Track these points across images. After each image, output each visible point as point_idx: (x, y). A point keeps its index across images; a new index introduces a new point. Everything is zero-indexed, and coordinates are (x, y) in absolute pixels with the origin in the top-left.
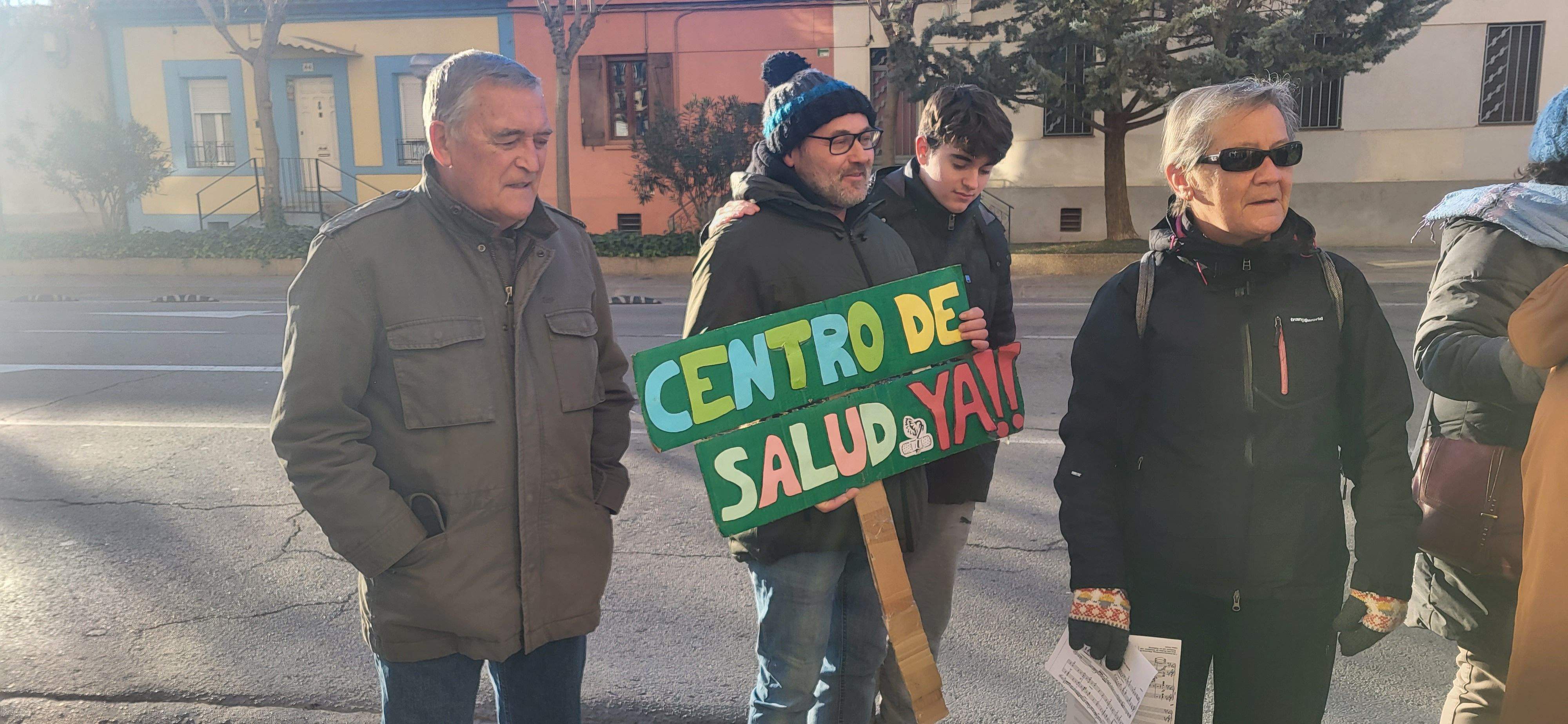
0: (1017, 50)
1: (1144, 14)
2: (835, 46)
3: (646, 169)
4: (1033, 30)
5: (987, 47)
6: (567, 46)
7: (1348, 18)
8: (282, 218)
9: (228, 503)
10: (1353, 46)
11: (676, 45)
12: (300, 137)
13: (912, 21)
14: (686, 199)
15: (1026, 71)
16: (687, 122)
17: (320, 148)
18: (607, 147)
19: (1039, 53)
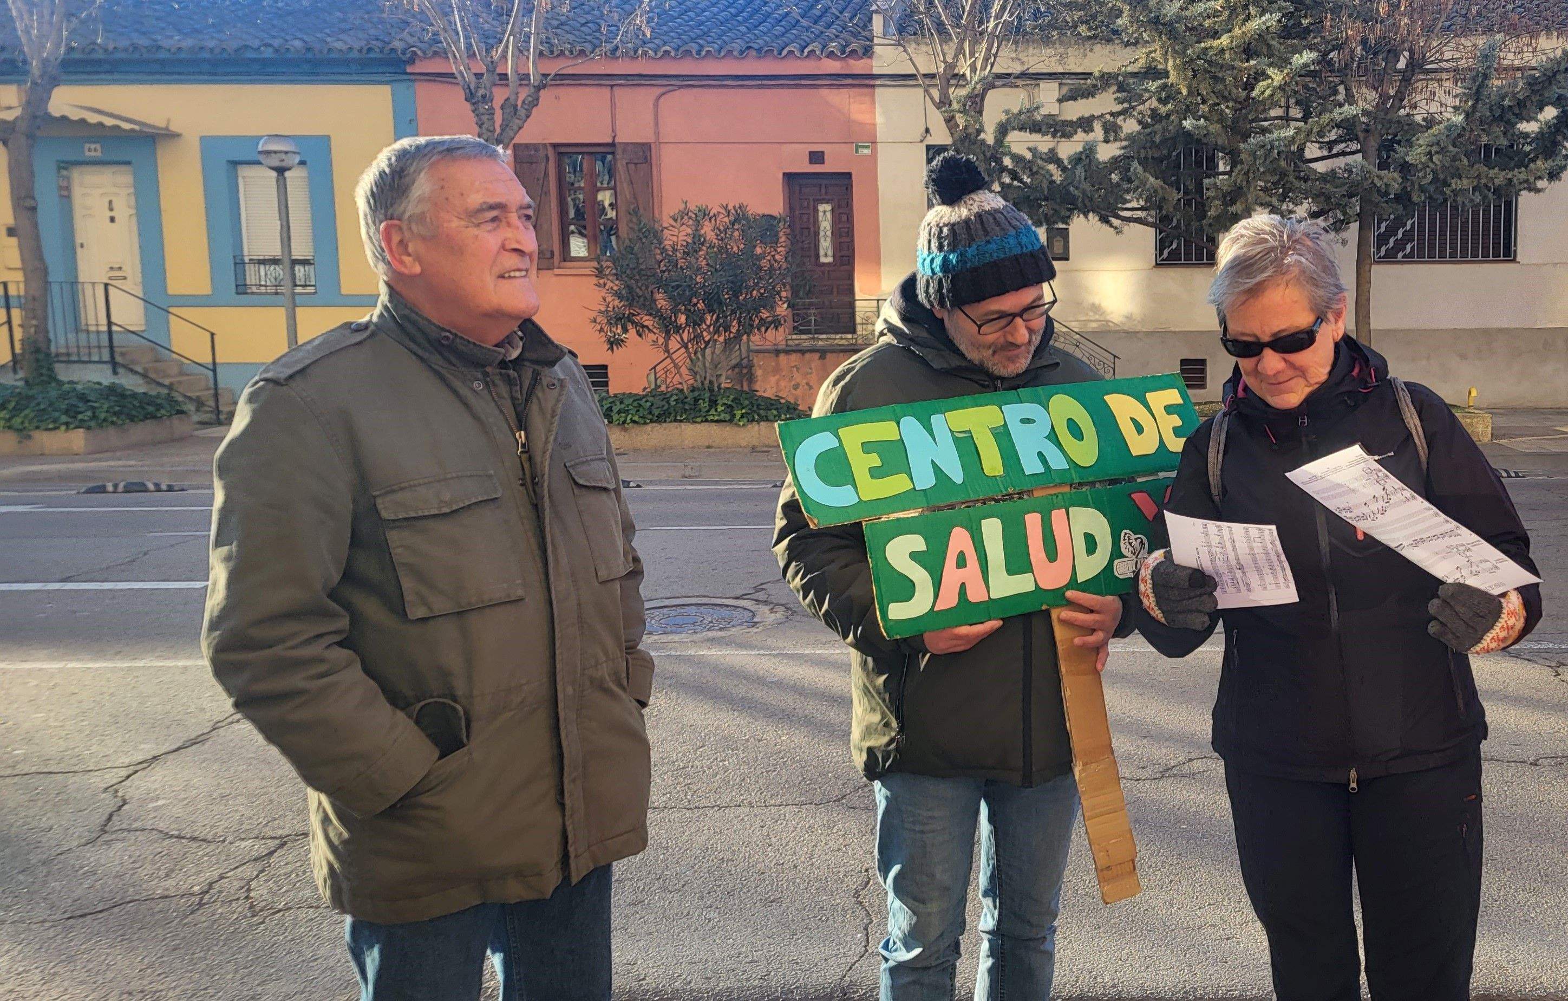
0: (1118, 153)
1: (1276, 112)
2: (879, 140)
3: (617, 302)
4: (1138, 128)
5: (1079, 148)
6: (498, 130)
7: (1519, 126)
8: (51, 370)
9: (9, 772)
10: (1524, 161)
11: (657, 134)
12: (79, 250)
13: (980, 112)
14: (674, 344)
15: (1130, 181)
16: (675, 239)
17: (112, 268)
18: (557, 271)
19: (1146, 158)
